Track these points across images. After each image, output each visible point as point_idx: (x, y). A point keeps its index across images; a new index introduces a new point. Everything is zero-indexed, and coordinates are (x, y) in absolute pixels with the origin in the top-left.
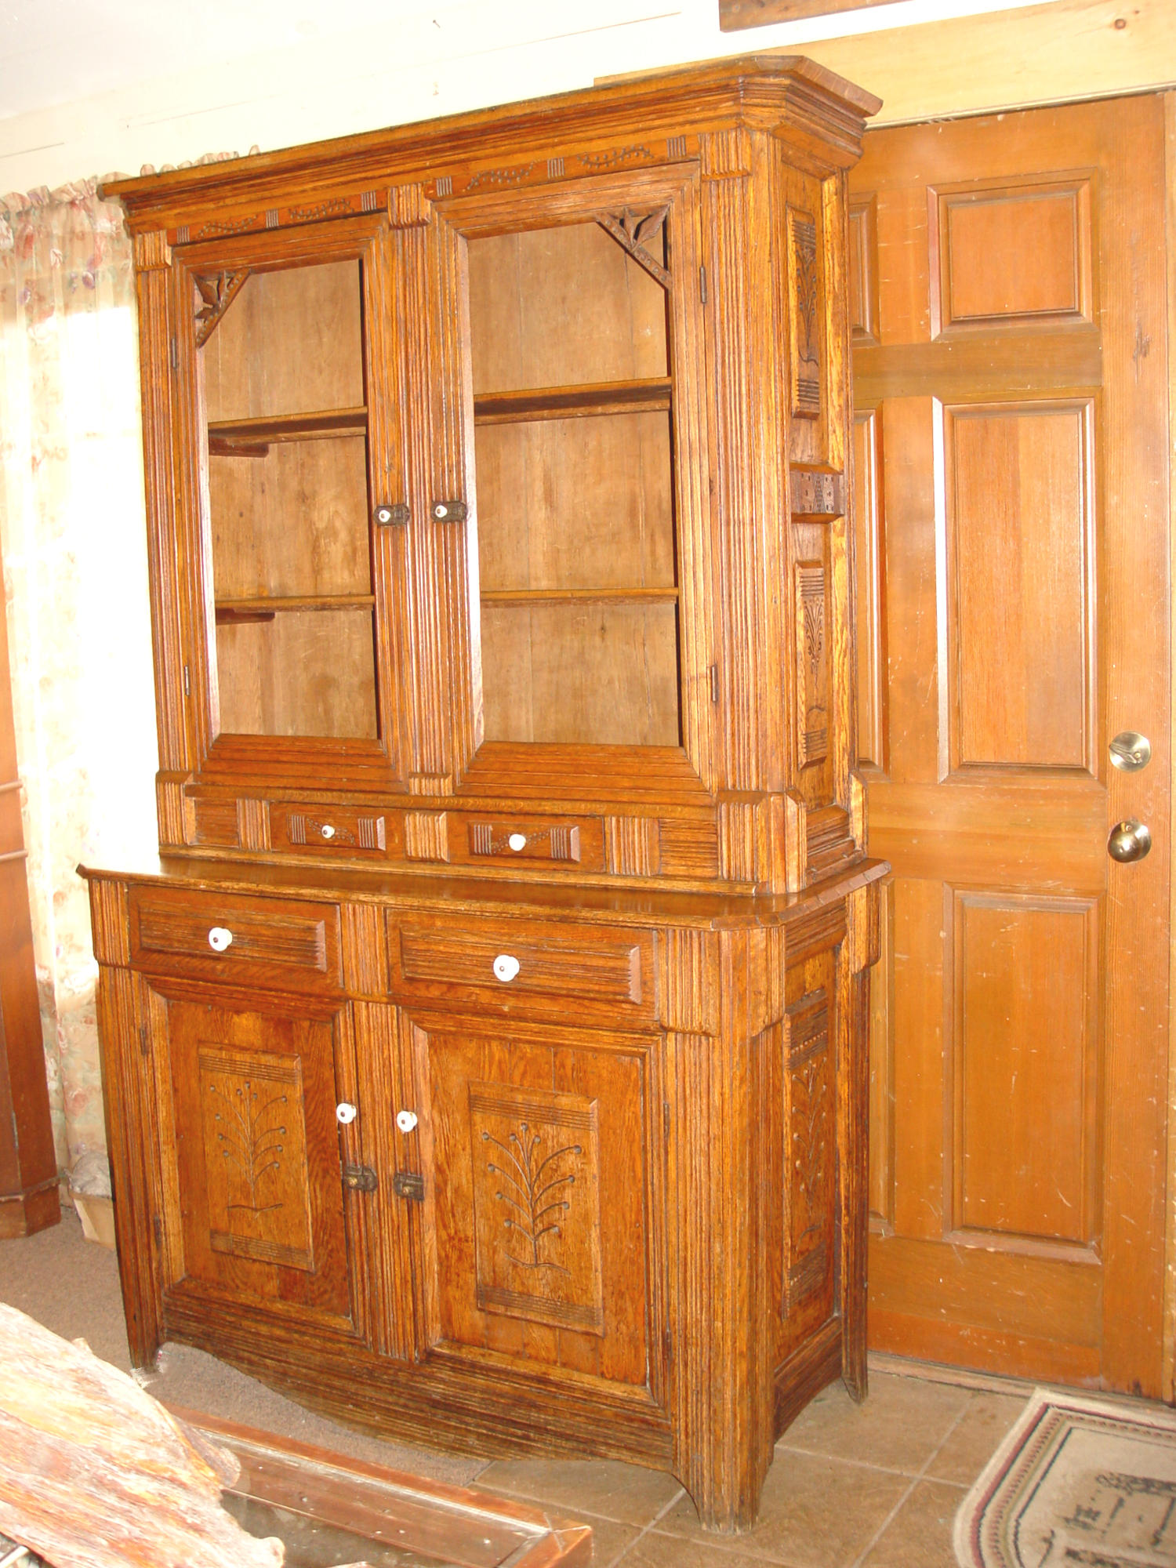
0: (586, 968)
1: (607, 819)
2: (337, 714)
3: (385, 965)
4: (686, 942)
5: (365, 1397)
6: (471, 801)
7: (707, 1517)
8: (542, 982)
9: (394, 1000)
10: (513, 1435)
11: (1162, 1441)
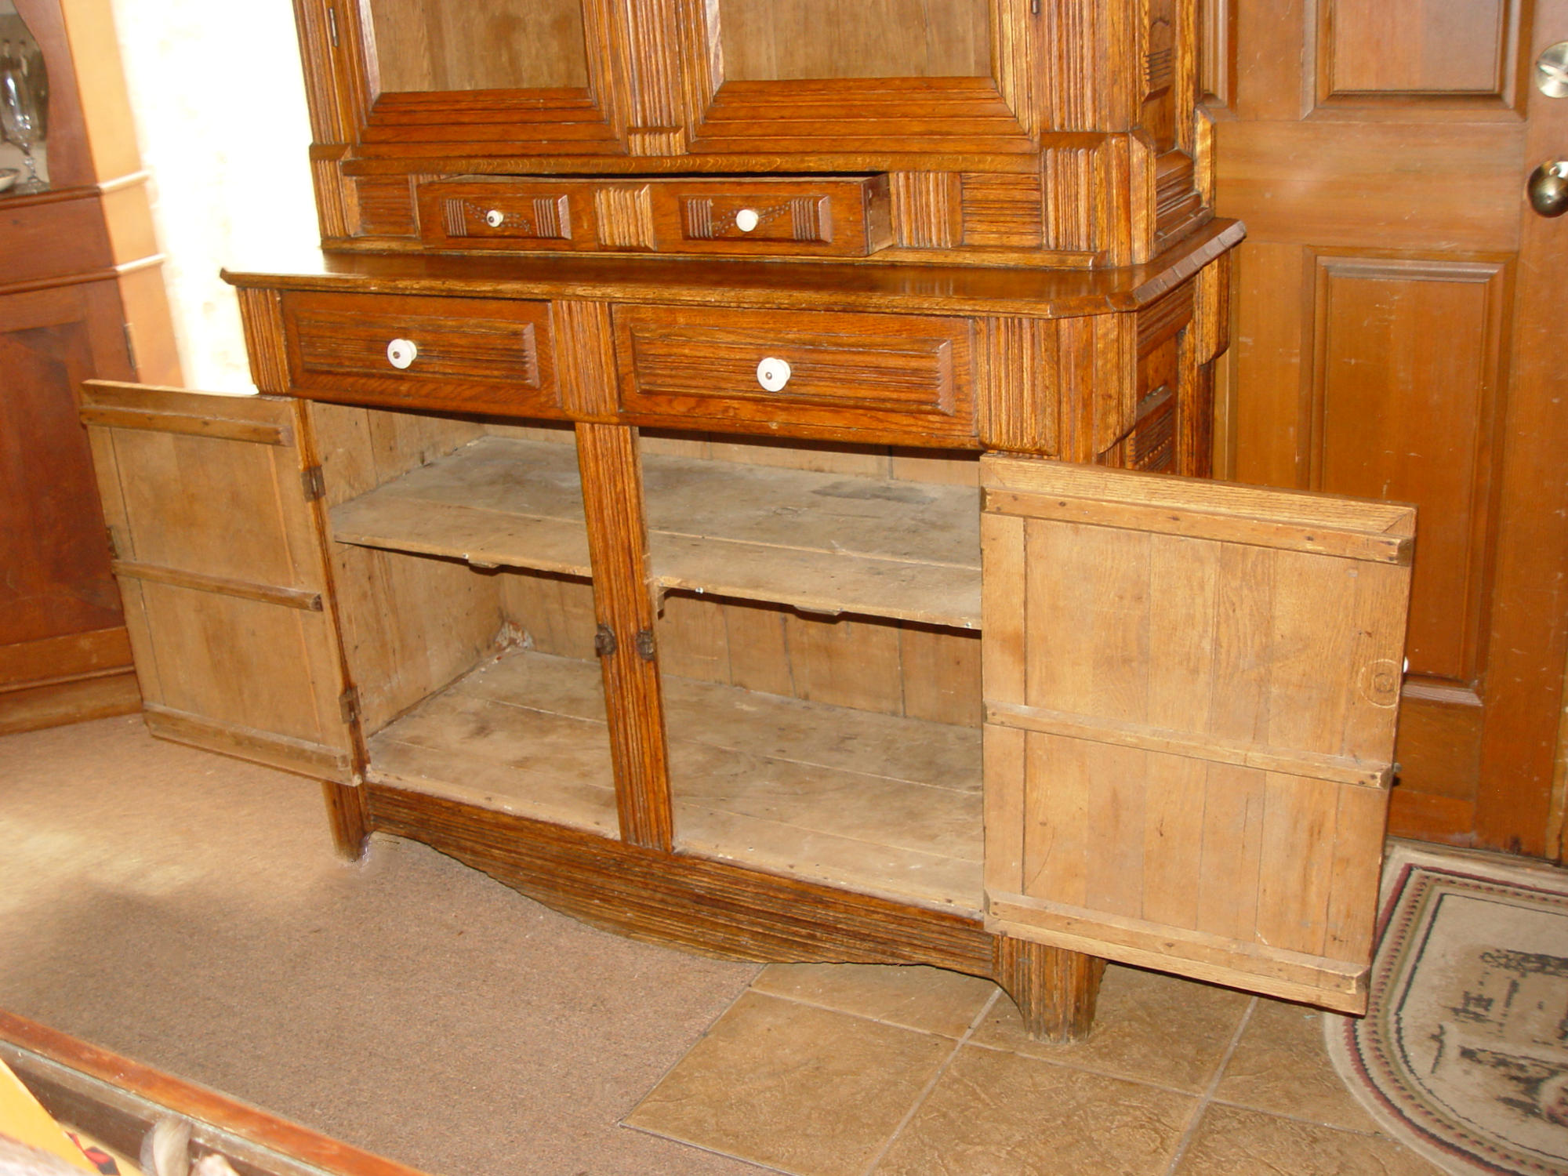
0: (878, 369)
1: (892, 176)
2: (525, 63)
3: (613, 376)
4: (1013, 334)
5: (613, 891)
6: (711, 160)
7: (1034, 1026)
8: (821, 390)
9: (625, 420)
10: (795, 934)
11: (1551, 908)
